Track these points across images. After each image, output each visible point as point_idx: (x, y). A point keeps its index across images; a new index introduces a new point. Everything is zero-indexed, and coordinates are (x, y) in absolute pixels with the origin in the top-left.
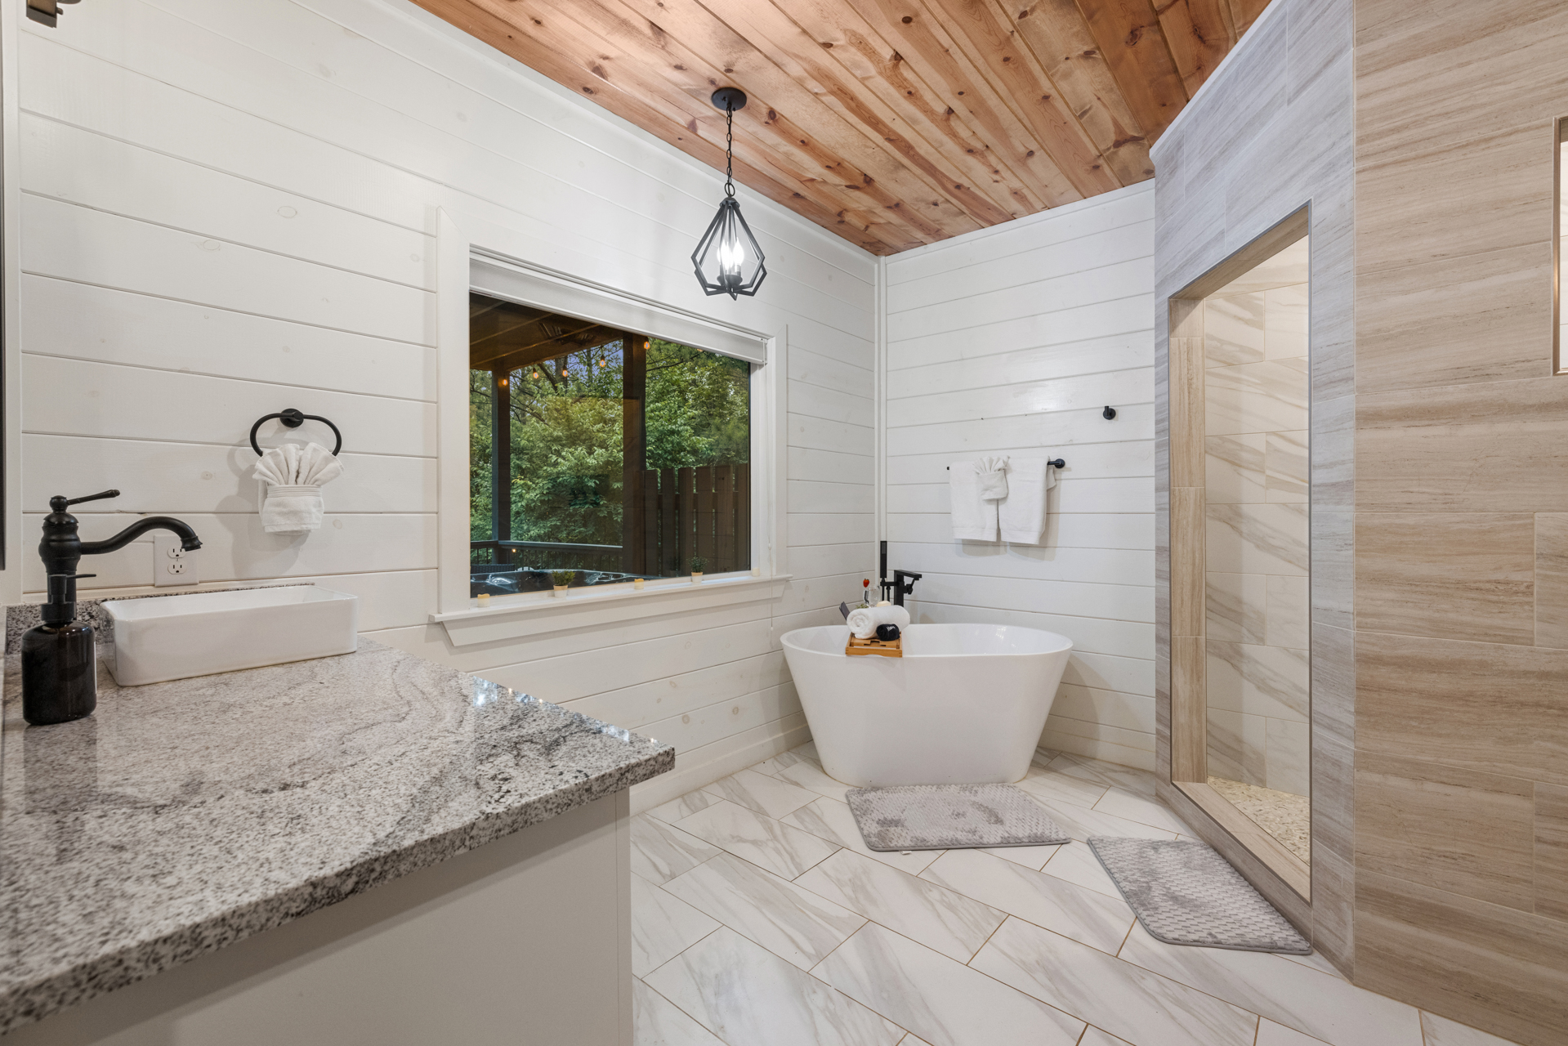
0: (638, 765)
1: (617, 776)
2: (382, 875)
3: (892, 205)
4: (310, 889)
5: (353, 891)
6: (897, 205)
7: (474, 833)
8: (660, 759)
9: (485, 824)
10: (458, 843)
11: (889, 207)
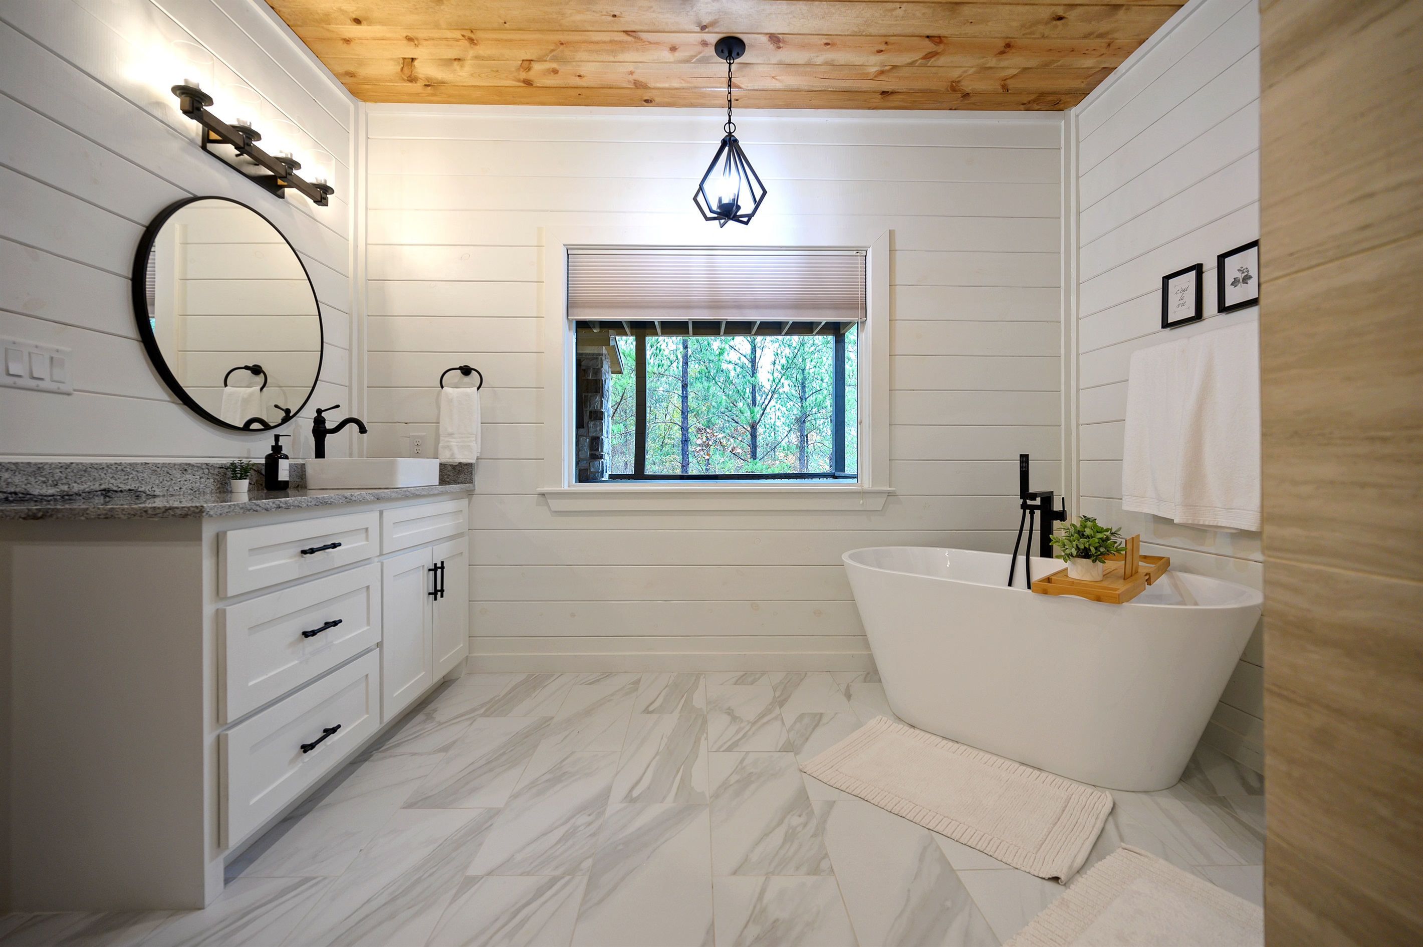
0: (177, 508)
1: (163, 510)
2: (51, 516)
3: (1002, 49)
4: (27, 511)
5: (41, 518)
6: (1008, 46)
7: (88, 512)
8: (192, 509)
9: (93, 510)
10: (81, 514)
11: (1002, 53)
